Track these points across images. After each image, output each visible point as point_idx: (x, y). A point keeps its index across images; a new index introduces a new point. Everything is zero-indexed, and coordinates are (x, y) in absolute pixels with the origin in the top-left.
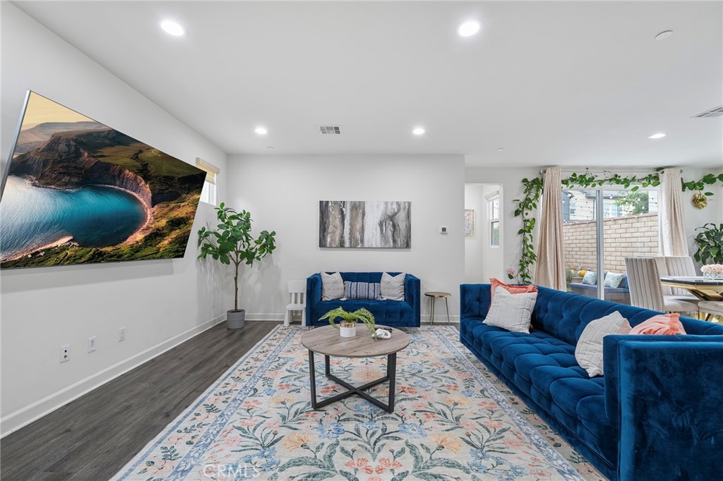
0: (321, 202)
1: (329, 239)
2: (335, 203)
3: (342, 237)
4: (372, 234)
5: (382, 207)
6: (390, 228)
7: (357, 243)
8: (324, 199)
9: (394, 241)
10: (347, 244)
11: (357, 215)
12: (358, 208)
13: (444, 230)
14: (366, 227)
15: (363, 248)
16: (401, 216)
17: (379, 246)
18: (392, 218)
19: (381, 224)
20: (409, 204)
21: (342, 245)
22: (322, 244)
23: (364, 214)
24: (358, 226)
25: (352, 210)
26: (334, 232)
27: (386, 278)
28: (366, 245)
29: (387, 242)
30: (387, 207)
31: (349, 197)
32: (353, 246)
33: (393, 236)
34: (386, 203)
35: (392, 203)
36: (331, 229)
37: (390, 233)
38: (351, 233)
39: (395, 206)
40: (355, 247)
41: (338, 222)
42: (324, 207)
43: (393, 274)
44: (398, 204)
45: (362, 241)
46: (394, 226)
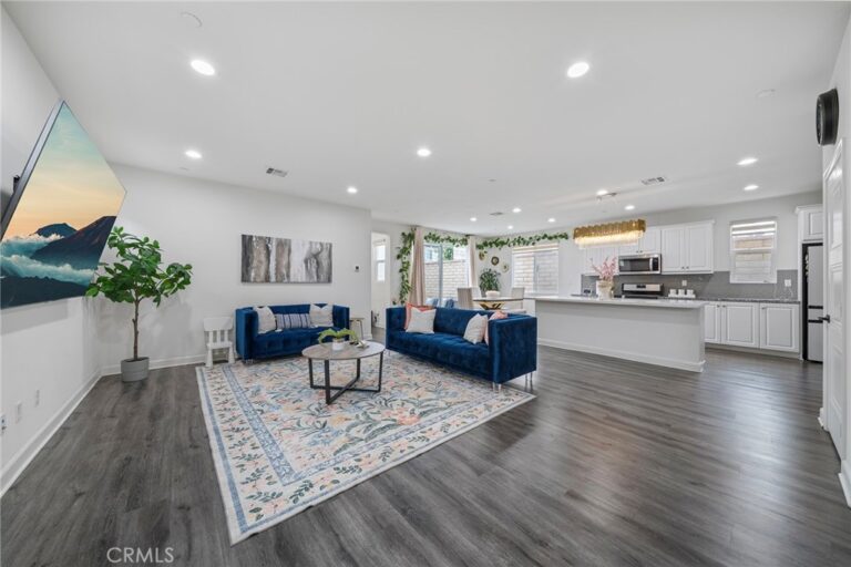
0: (244, 236)
1: (253, 274)
2: (260, 238)
3: (267, 272)
4: (298, 269)
5: (307, 246)
6: (314, 264)
7: (283, 278)
8: (248, 233)
9: (318, 277)
10: (273, 279)
11: (283, 251)
12: (284, 245)
13: (357, 268)
14: (292, 264)
15: (289, 282)
16: (324, 255)
17: (304, 280)
18: (316, 256)
19: (306, 262)
20: (331, 245)
21: (267, 280)
22: (245, 278)
23: (290, 251)
24: (285, 262)
25: (278, 246)
26: (258, 267)
27: (314, 309)
28: (292, 279)
29: (311, 277)
30: (311, 247)
31: (275, 233)
32: (279, 281)
33: (317, 272)
34: (311, 243)
35: (316, 243)
36: (255, 263)
37: (314, 270)
38: (277, 269)
39: (318, 246)
40: (281, 282)
41: (263, 258)
42: (247, 242)
43: (321, 306)
44: (321, 244)
45: (288, 276)
46: (318, 263)
